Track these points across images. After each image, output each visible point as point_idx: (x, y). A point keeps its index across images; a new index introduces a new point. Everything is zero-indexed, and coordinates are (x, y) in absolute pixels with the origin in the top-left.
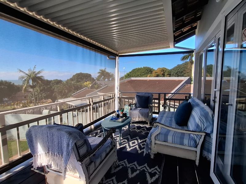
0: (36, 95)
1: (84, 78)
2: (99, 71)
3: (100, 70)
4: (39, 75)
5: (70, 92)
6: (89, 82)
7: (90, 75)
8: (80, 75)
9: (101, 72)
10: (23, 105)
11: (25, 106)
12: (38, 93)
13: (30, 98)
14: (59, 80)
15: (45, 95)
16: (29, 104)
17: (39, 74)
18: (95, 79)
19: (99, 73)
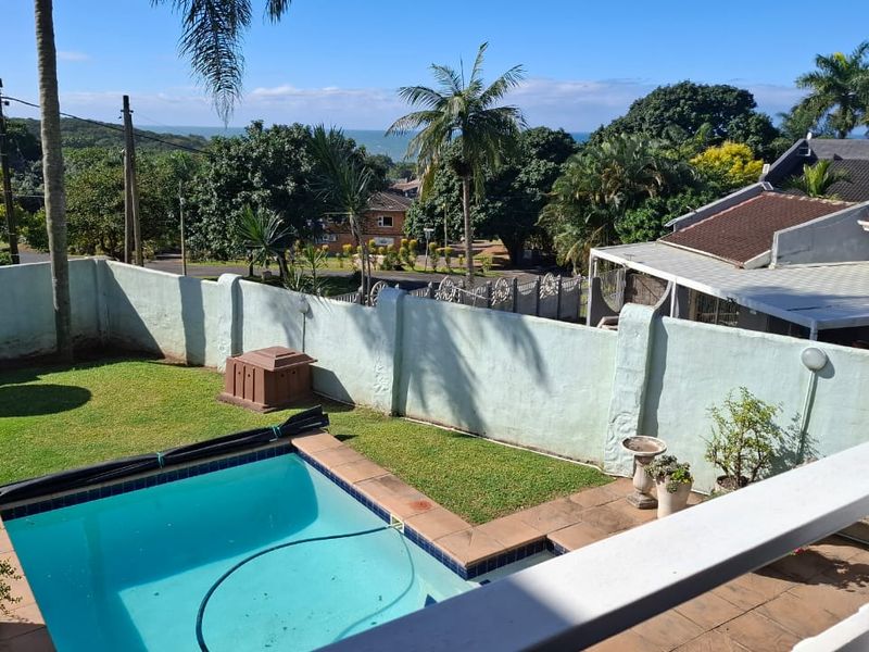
0: (442, 214)
1: (703, 121)
2: (814, 69)
3: (821, 61)
4: (496, 104)
5: (635, 209)
6: (735, 147)
7: (745, 99)
8: (677, 101)
9: (823, 72)
10: (386, 261)
11: (396, 263)
12: (448, 200)
13: (411, 225)
14: (555, 129)
15: (482, 215)
16: (412, 258)
17: (499, 99)
18: (777, 123)
19: (811, 79)
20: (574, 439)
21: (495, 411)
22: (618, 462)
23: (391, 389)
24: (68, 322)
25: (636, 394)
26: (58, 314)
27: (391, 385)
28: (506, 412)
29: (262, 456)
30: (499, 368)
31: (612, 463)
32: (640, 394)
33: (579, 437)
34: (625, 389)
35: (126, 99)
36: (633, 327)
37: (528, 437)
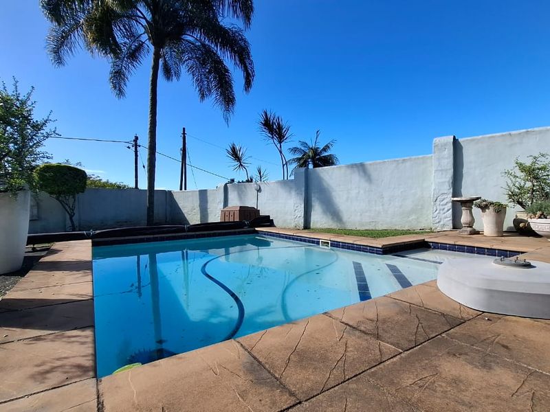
20: (410, 219)
21: (361, 215)
22: (442, 223)
23: (303, 215)
24: (153, 212)
25: (449, 182)
26: (149, 208)
27: (303, 213)
28: (367, 214)
29: (240, 233)
30: (362, 192)
31: (437, 225)
32: (451, 181)
33: (414, 217)
34: (441, 181)
35: (184, 129)
36: (442, 146)
37: (382, 224)
